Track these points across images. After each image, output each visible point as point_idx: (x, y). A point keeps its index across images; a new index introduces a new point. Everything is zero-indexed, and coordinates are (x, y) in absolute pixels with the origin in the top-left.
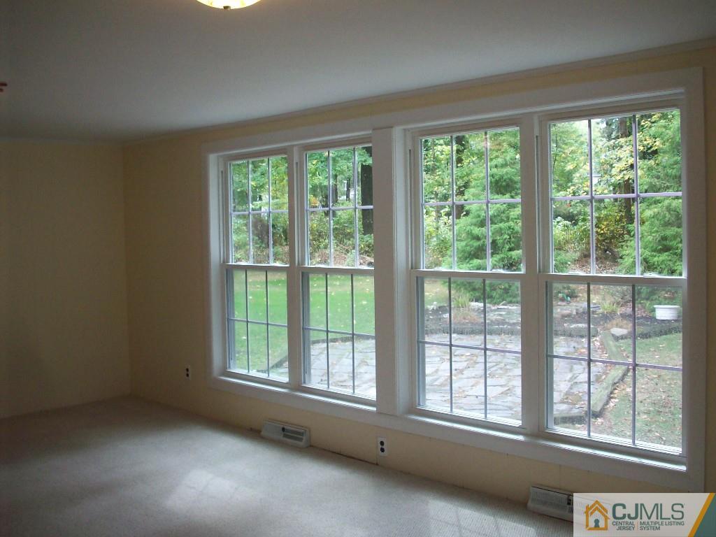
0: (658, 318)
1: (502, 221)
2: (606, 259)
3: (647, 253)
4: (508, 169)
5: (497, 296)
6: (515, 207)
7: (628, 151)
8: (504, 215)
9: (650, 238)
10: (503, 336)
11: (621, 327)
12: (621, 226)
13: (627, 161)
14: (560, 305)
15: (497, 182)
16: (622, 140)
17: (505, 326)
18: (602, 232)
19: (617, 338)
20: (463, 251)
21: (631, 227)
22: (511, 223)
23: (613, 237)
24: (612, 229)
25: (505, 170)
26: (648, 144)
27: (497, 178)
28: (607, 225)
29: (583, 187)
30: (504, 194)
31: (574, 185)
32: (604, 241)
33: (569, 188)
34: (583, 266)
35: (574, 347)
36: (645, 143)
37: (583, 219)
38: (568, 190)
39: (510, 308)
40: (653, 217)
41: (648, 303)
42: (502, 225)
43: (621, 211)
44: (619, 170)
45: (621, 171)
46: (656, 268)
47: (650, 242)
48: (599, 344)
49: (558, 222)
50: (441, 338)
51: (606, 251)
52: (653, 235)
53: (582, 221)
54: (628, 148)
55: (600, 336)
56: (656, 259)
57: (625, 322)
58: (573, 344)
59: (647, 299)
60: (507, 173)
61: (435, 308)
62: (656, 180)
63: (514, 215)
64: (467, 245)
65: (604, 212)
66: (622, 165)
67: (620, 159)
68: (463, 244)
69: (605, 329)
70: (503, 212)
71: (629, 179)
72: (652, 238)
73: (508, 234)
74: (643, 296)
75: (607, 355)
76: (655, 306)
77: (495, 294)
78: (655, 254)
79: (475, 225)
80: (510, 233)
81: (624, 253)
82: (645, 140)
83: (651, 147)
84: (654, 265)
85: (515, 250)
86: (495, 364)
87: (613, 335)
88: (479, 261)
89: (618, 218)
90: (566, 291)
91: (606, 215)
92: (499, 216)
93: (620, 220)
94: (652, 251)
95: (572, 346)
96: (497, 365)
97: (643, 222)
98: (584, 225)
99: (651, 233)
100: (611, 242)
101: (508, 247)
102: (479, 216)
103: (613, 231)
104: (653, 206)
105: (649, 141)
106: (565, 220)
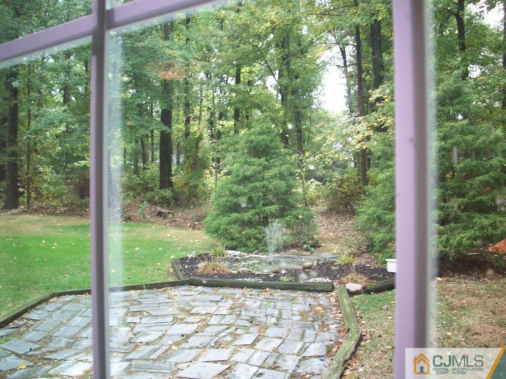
0: (389, 271)
1: (258, 180)
2: (347, 212)
3: (380, 211)
4: (265, 136)
5: (252, 245)
6: (269, 169)
7: (365, 126)
8: (260, 176)
9: (382, 198)
10: (245, 290)
11: (356, 282)
12: (359, 187)
13: (364, 134)
14: (305, 255)
15: (255, 148)
16: (361, 118)
17: (249, 280)
18: (344, 191)
19: (351, 294)
20: (225, 206)
21: (366, 188)
22: (265, 182)
23: (353, 195)
24: (352, 188)
25: (261, 137)
26: (381, 121)
27: (255, 143)
28: (348, 186)
29: (329, 154)
30: (260, 158)
31: (322, 153)
32: (345, 198)
33: (317, 155)
34: (329, 218)
35: (310, 305)
36: (379, 120)
37: (330, 180)
38: (316, 156)
39: (261, 256)
40: (386, 180)
41: (380, 255)
42: (258, 184)
43: (358, 175)
44: (357, 141)
45: (359, 142)
46: (387, 224)
47: (383, 202)
48: (334, 300)
49: (312, 183)
50: (186, 290)
51: (347, 206)
52: (385, 195)
53: (329, 182)
54: (365, 124)
55: (336, 292)
56: (387, 217)
57: (360, 276)
58: (310, 301)
59: (379, 252)
60: (263, 140)
61: (194, 257)
62: (388, 148)
63: (268, 175)
64: (227, 201)
65: (346, 175)
66: (360, 137)
67: (358, 132)
68: (225, 199)
69: (341, 283)
70: (259, 173)
71: (367, 149)
72: (384, 197)
73: (262, 192)
74: (376, 248)
75: (341, 315)
76: (387, 260)
77: (250, 243)
78: (386, 212)
79: (235, 183)
80: (264, 191)
81: (360, 210)
82: (379, 118)
83: (384, 124)
84: (385, 222)
85: (268, 206)
86: (226, 327)
87: (348, 291)
88: (237, 214)
89: (356, 180)
90: (311, 242)
91: (348, 178)
92: (255, 176)
93: (358, 182)
94: (384, 209)
95: (308, 303)
96: (227, 329)
97: (376, 184)
98: (330, 185)
99: (384, 194)
100: (350, 199)
101: (262, 203)
102: (238, 176)
103: (352, 190)
104: (385, 170)
105: (383, 119)
106: (317, 181)
